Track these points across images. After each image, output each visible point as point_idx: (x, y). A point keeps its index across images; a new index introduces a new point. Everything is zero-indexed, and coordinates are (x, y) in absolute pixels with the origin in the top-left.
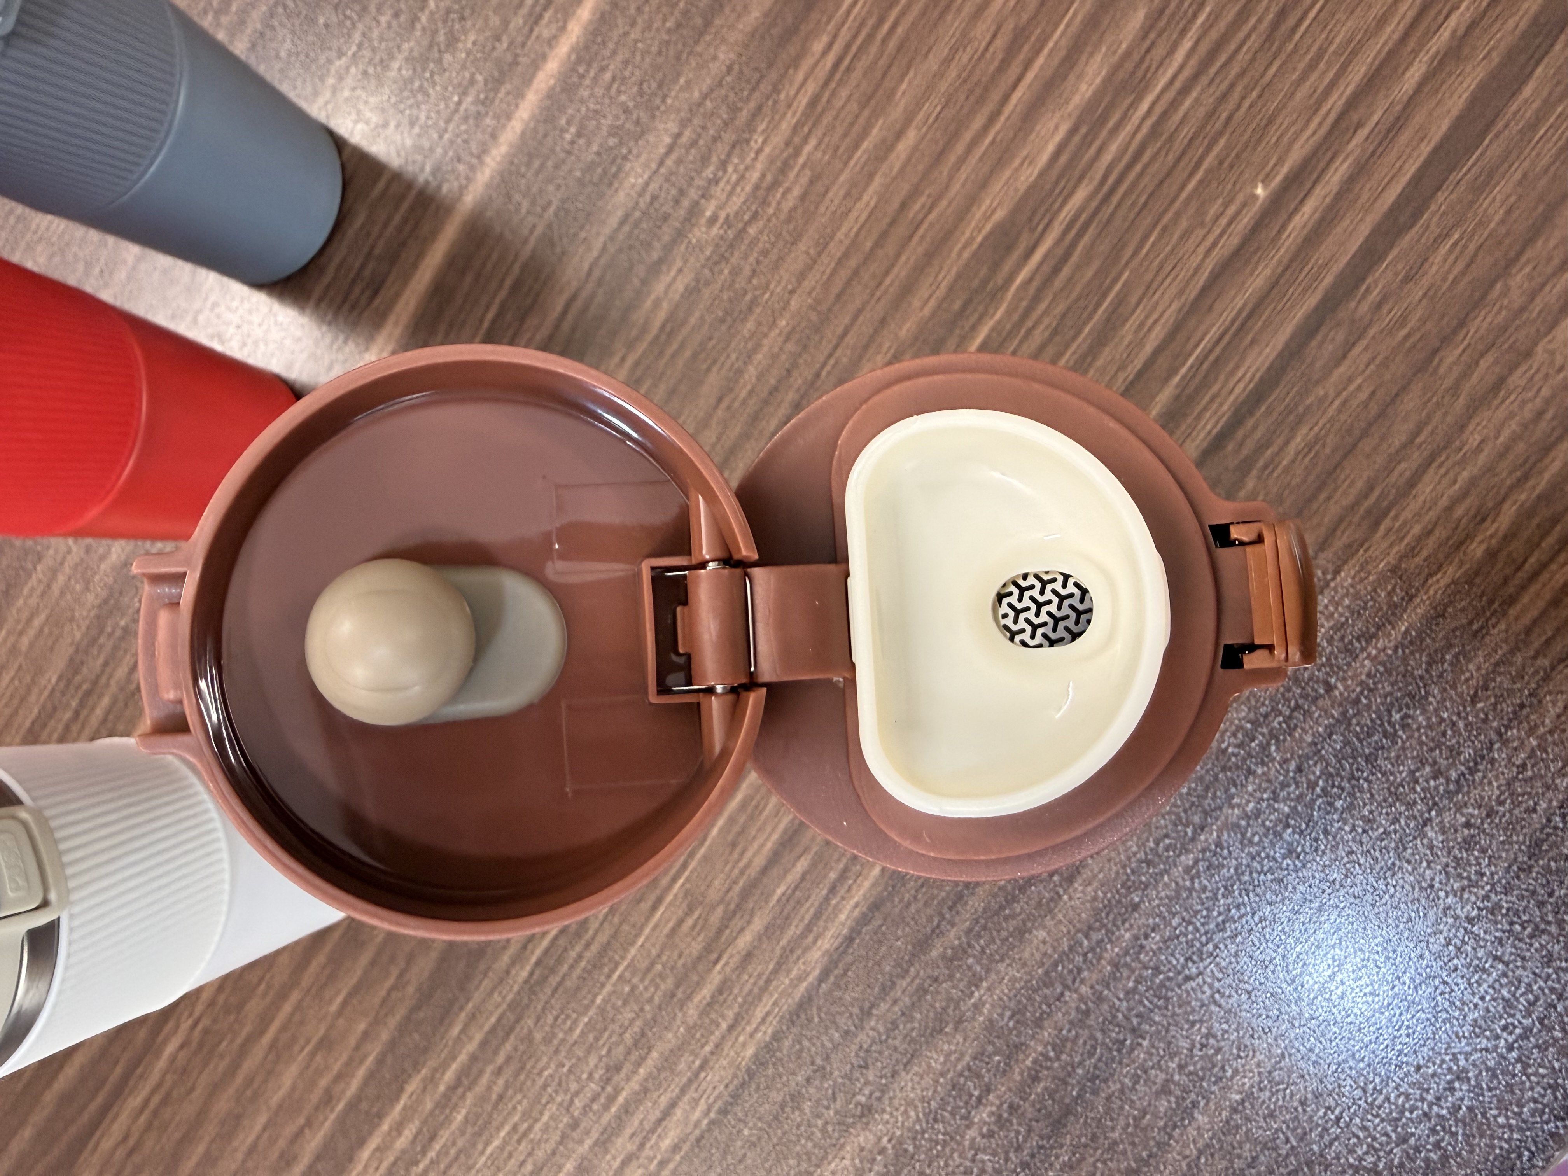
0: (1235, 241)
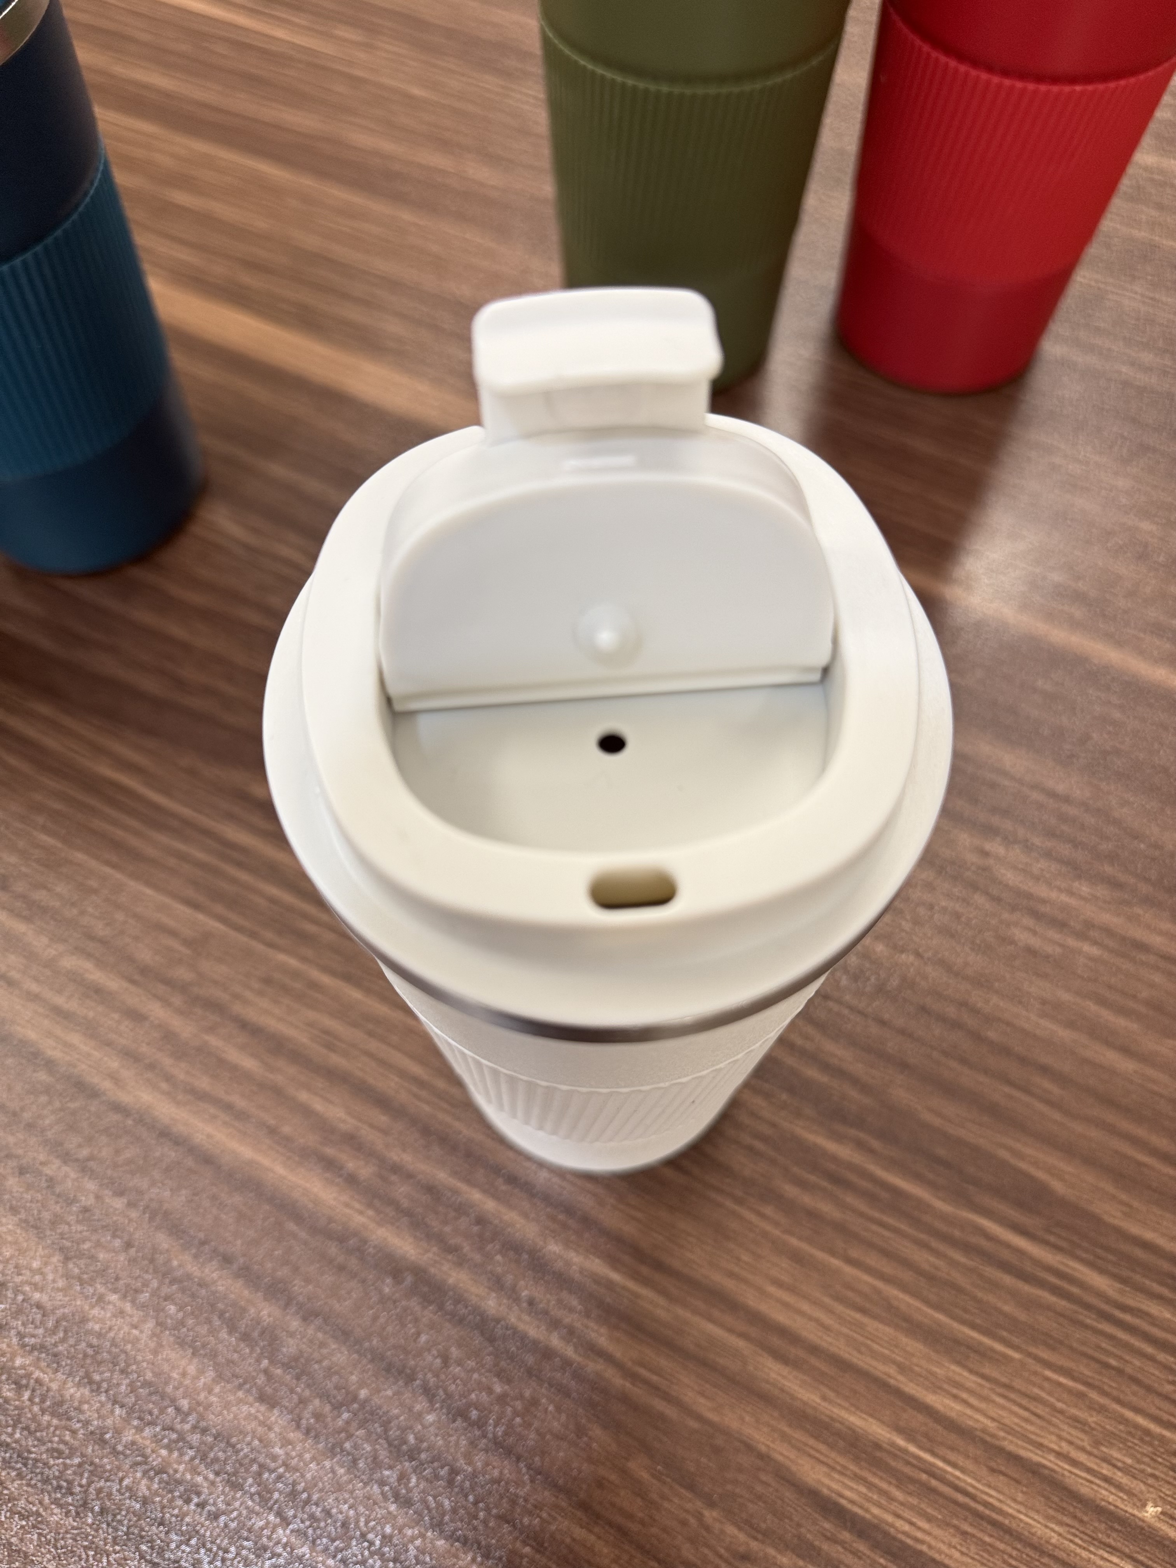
0: (1085, 1490)
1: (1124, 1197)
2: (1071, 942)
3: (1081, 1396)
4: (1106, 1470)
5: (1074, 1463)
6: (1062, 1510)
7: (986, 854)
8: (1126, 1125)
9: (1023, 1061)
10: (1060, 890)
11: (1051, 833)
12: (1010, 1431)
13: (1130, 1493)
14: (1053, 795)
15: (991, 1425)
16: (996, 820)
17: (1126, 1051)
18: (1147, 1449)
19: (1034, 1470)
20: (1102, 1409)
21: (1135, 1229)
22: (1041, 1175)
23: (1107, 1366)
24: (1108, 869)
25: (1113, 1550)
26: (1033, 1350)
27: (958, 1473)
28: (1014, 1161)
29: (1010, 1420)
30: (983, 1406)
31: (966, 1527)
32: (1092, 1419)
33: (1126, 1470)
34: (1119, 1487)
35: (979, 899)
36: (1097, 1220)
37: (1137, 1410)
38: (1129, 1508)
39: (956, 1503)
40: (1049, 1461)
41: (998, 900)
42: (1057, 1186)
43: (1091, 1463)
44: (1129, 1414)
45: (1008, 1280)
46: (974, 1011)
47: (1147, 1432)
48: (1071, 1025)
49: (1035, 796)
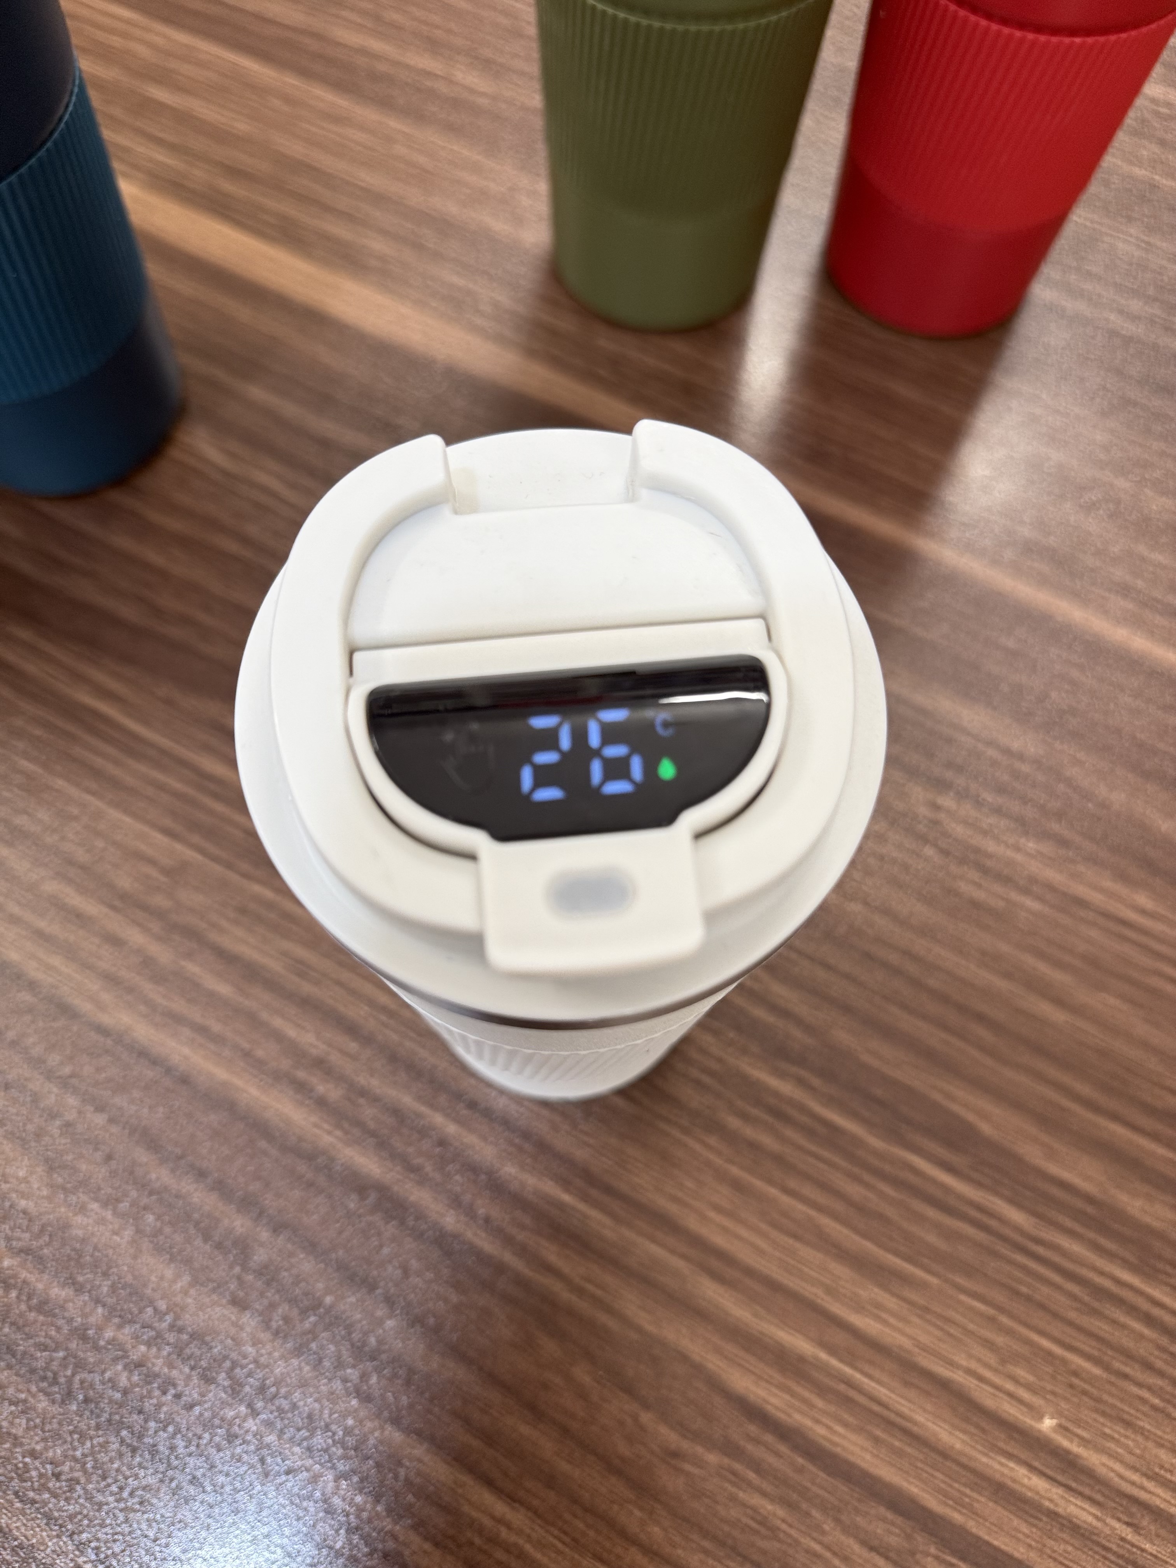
0: (989, 1403)
1: (1045, 1138)
2: (1014, 896)
3: (992, 1320)
4: (1010, 1386)
5: (981, 1379)
6: (967, 1420)
7: (936, 807)
8: (1053, 1072)
9: (961, 1009)
10: (1007, 846)
11: (1001, 790)
12: (924, 1348)
13: (1030, 1407)
14: (1007, 752)
15: (907, 1343)
16: (949, 775)
17: (1059, 1002)
18: (1049, 1369)
19: (945, 1385)
20: (1010, 1332)
21: (1053, 1169)
22: (971, 1117)
23: (1017, 1293)
24: (1055, 827)
25: (1010, 1456)
26: (950, 1276)
27: (873, 1384)
28: (945, 1103)
29: (924, 1339)
30: (900, 1325)
31: (878, 1433)
32: (1000, 1340)
33: (1028, 1387)
34: (1020, 1401)
35: (929, 851)
36: (1019, 1161)
37: (1042, 1333)
38: (1026, 1420)
39: (871, 1412)
40: (958, 1377)
41: (945, 853)
42: (986, 1128)
43: (997, 1380)
44: (1035, 1337)
45: (931, 1213)
46: (916, 958)
47: (1050, 1353)
48: (1008, 976)
49: (991, 752)
